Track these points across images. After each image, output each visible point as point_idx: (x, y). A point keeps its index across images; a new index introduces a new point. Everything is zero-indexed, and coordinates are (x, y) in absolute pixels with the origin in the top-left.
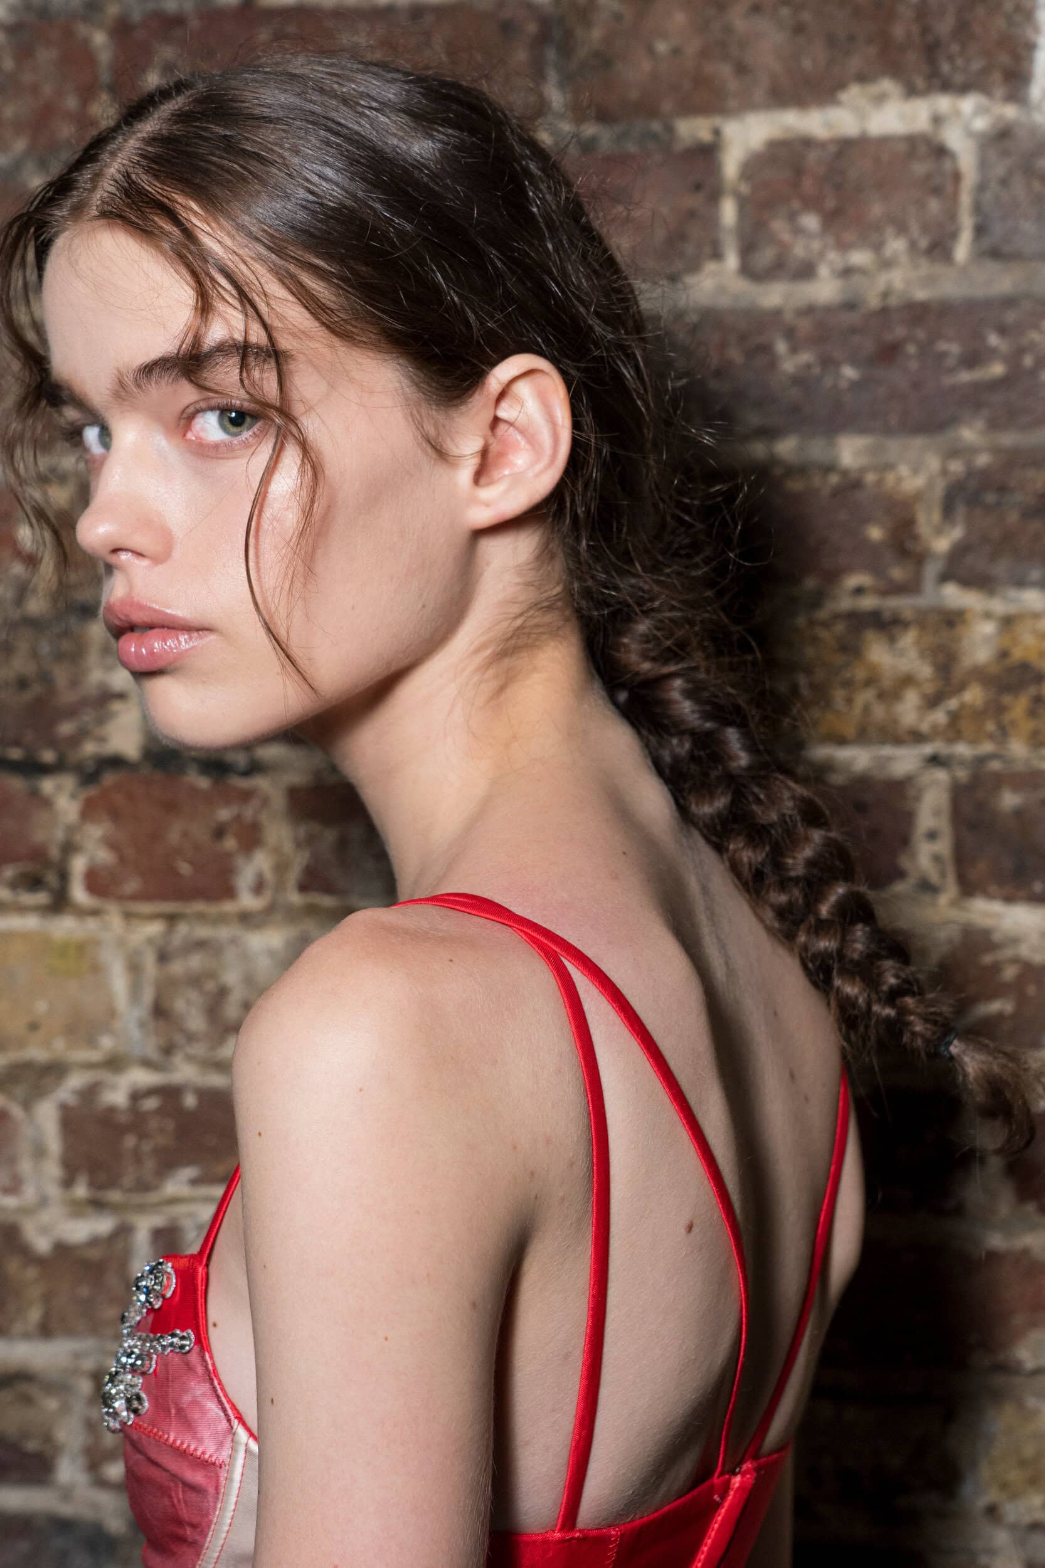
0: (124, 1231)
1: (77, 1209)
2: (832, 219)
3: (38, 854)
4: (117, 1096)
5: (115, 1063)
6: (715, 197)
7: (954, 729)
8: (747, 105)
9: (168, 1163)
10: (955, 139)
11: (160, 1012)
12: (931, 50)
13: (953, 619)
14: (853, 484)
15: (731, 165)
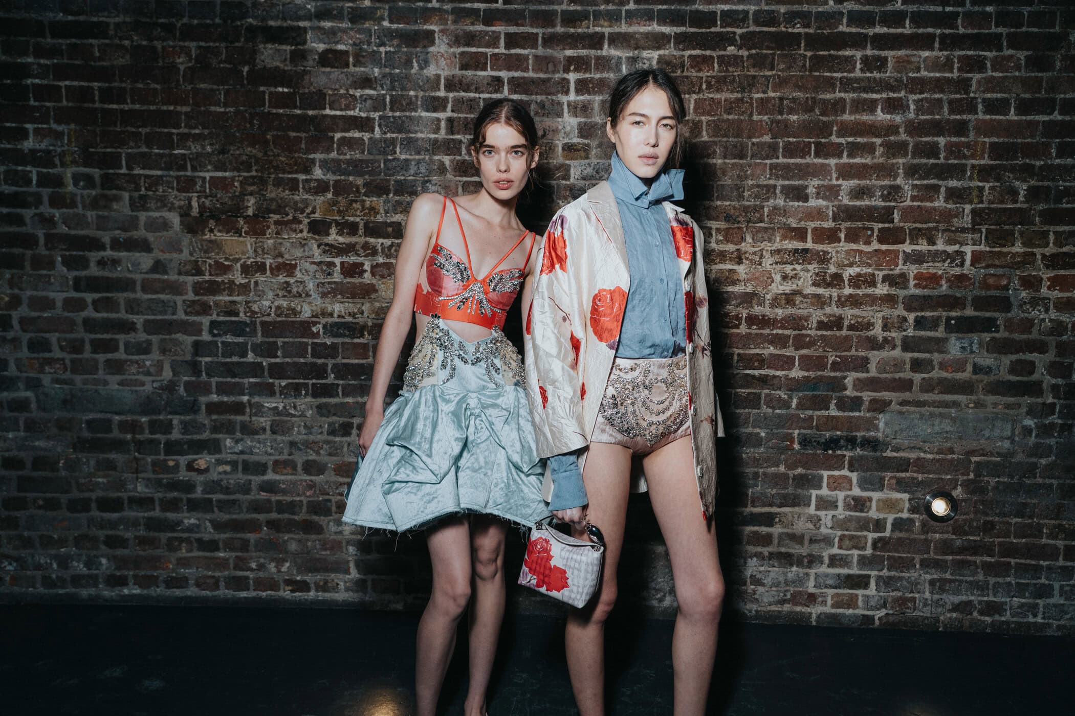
0: (250, 281)
1: (243, 278)
2: (349, 148)
3: (238, 229)
4: (249, 263)
5: (248, 258)
6: (333, 143)
7: (364, 215)
8: (337, 132)
9: (256, 272)
10: (365, 138)
11: (255, 251)
12: (362, 127)
13: (364, 201)
14: (351, 183)
15: (336, 139)
